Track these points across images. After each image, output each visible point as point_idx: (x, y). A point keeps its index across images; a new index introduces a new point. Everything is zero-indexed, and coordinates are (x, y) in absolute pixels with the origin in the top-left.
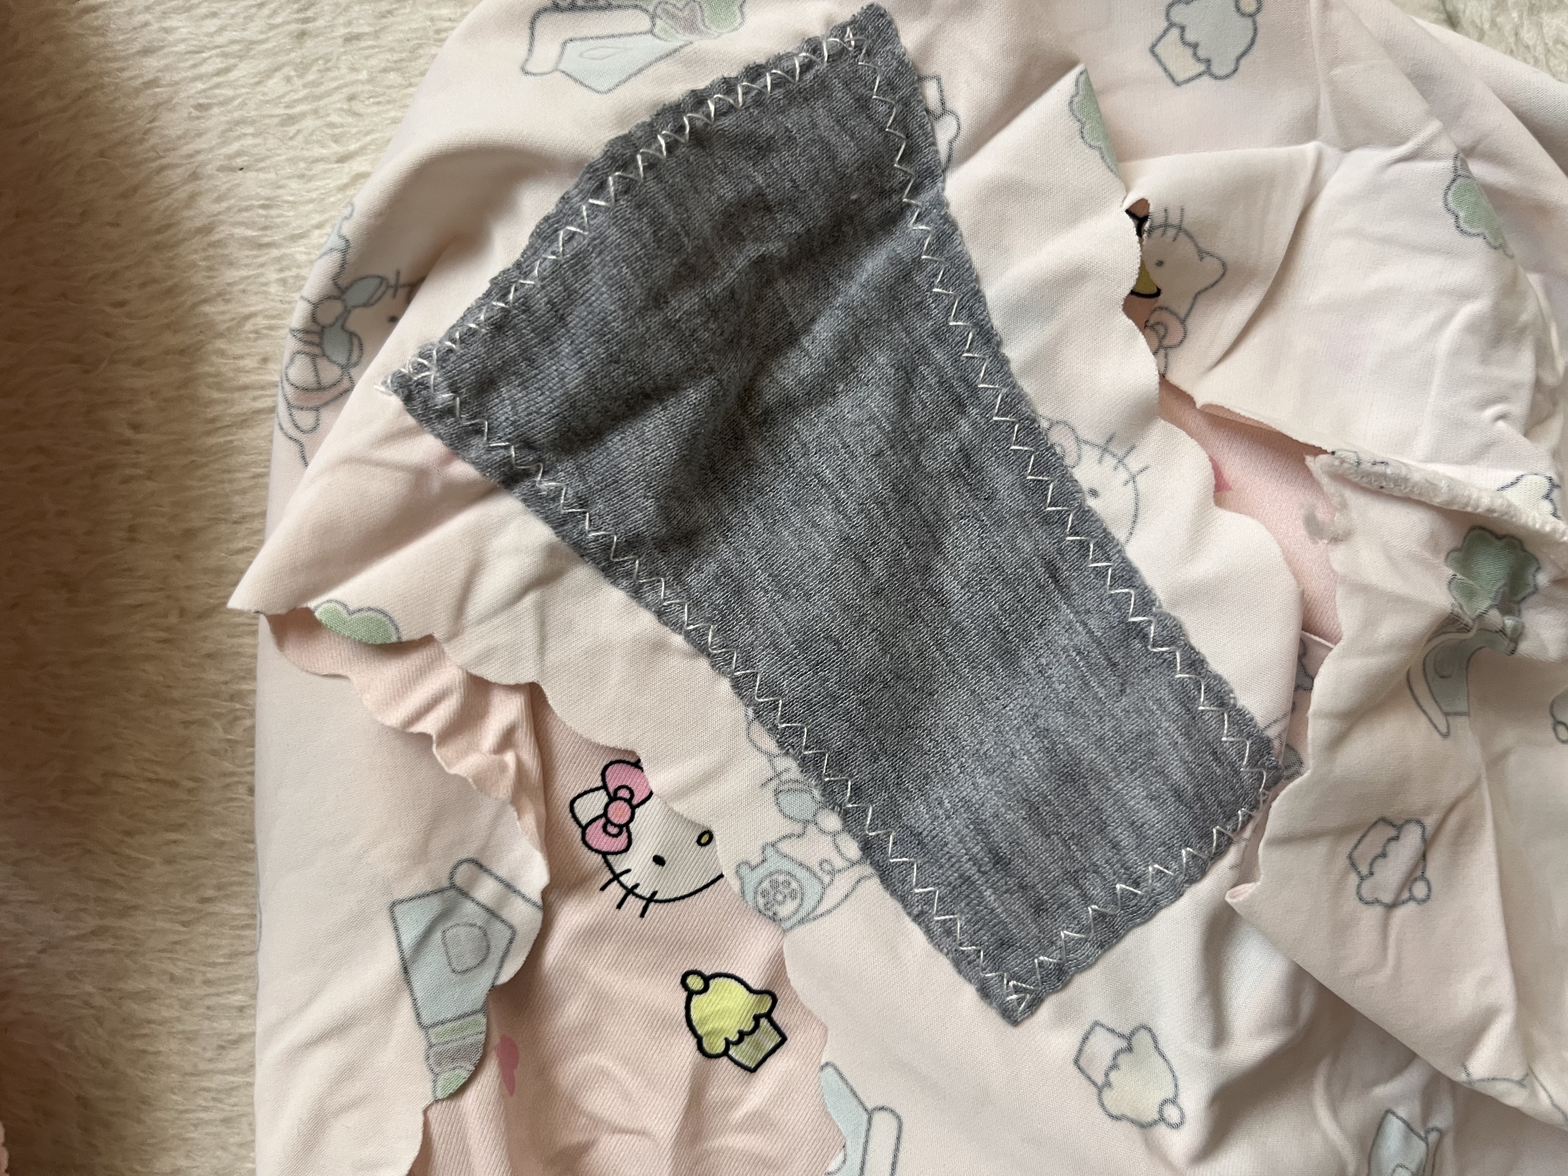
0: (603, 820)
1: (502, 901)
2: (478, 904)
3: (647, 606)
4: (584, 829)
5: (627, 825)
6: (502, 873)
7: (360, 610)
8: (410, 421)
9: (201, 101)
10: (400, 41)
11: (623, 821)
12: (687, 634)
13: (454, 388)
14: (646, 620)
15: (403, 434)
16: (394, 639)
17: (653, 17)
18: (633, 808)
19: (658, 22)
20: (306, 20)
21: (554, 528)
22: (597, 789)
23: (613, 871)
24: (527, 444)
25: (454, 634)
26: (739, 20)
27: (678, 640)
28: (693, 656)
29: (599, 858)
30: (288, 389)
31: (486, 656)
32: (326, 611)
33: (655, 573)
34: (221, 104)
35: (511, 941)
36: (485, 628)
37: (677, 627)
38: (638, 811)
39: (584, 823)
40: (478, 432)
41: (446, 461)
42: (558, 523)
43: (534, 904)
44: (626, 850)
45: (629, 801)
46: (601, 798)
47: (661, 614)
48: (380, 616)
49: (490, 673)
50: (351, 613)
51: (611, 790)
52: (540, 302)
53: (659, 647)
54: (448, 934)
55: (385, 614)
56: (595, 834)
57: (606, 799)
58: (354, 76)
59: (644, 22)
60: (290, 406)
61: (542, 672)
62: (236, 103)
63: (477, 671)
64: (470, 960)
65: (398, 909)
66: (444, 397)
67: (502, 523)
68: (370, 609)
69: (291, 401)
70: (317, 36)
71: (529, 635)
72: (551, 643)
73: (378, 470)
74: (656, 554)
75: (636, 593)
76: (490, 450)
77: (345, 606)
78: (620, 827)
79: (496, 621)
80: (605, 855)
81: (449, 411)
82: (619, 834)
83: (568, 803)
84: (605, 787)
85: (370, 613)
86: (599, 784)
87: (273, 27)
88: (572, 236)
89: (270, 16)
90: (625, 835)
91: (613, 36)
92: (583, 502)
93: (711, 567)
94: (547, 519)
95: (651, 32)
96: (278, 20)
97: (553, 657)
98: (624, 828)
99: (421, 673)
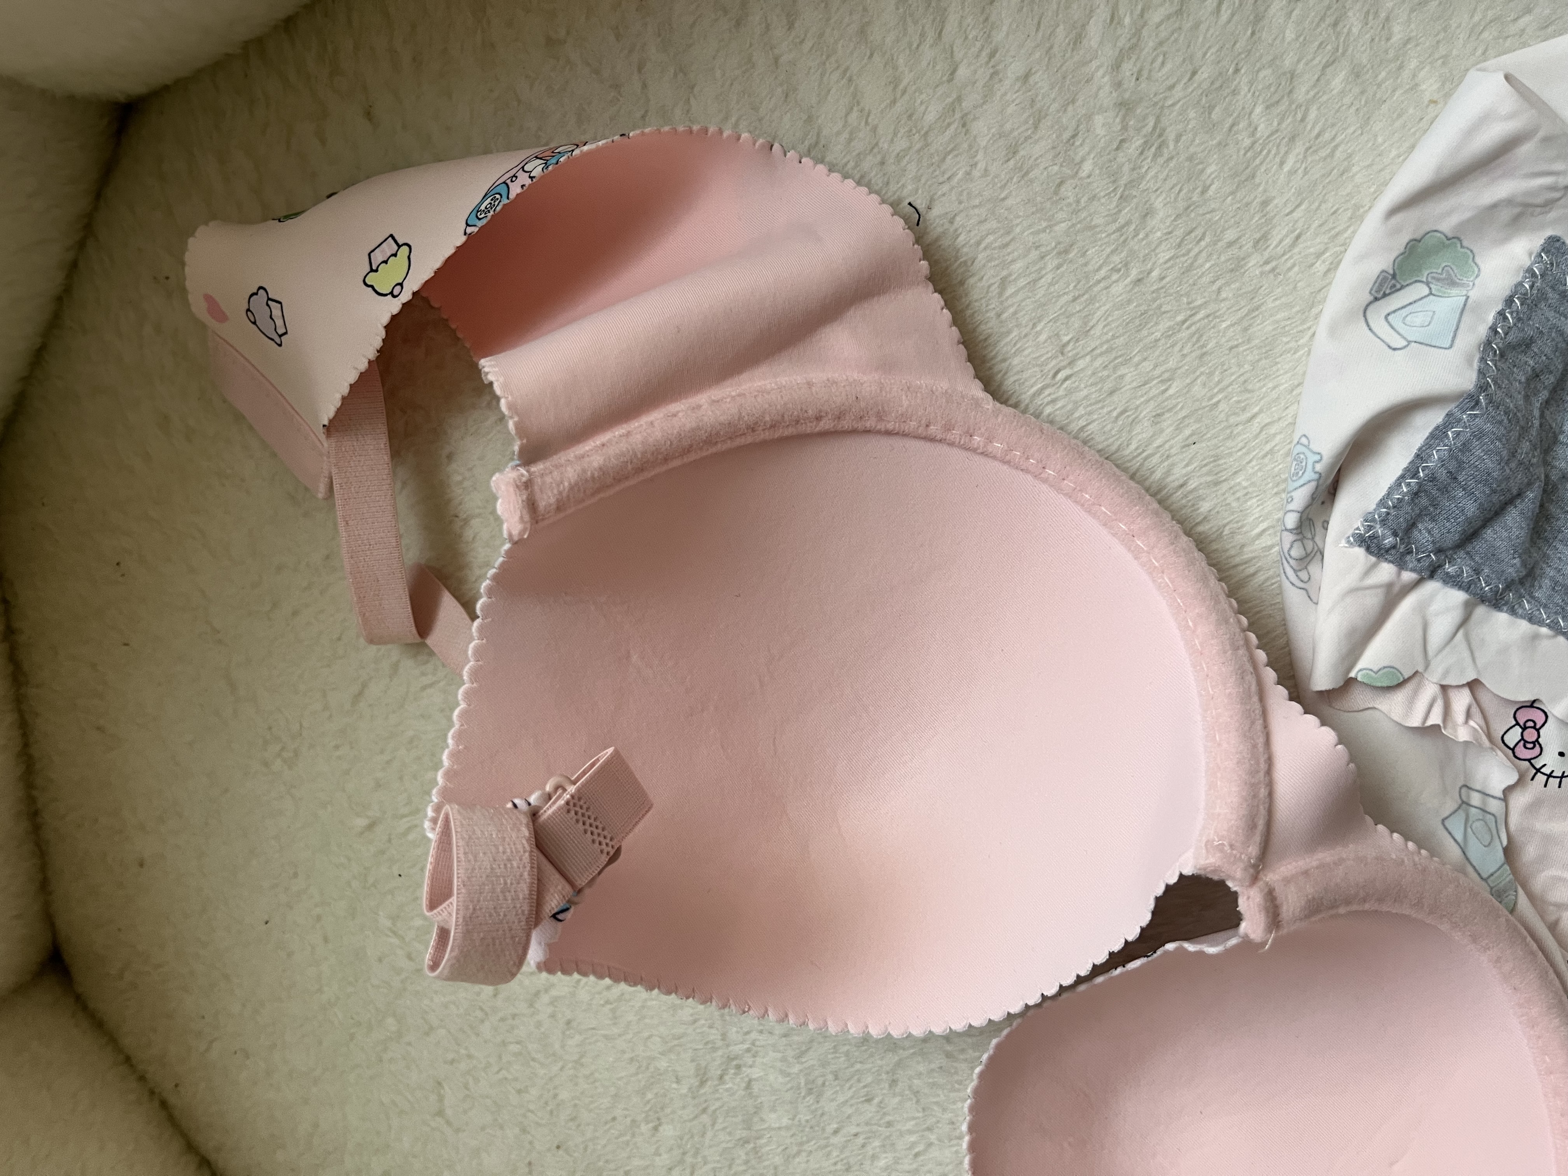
0: (1522, 742)
1: (1484, 802)
2: (1476, 807)
3: (1522, 617)
4: (1513, 750)
5: (1537, 740)
6: (1478, 788)
7: (1380, 670)
8: (1373, 559)
9: (1158, 412)
10: (1262, 341)
11: (1534, 739)
12: (1549, 626)
13: (1395, 534)
14: (1524, 625)
15: (1374, 566)
16: (1402, 679)
17: (1428, 284)
18: (1538, 730)
19: (1432, 286)
20: (1203, 346)
21: (1467, 591)
22: (1514, 726)
23: (1535, 768)
24: (1439, 551)
25: (1427, 666)
26: (1476, 269)
27: (1544, 630)
28: (1554, 637)
29: (1527, 763)
30: (1292, 562)
31: (1446, 673)
32: (1364, 676)
33: (1521, 596)
34: (1169, 410)
35: (1496, 822)
36: (1440, 657)
37: (1541, 623)
38: (1541, 731)
39: (1512, 747)
40: (1410, 552)
41: (1399, 575)
42: (1465, 587)
43: (1500, 799)
44: (1540, 754)
45: (1534, 727)
46: (1518, 730)
47: (1531, 619)
48: (1392, 670)
49: (1448, 681)
50: (1376, 673)
51: (1522, 724)
52: (1442, 474)
53: (1536, 637)
54: (1473, 828)
55: (1393, 668)
56: (1521, 752)
57: (1520, 730)
58: (1242, 370)
59: (1424, 290)
60: (1295, 571)
61: (1478, 672)
62: (1179, 406)
63: (1444, 683)
64: (1487, 838)
65: (1447, 823)
66: (1389, 541)
67: (1432, 596)
68: (1385, 667)
69: (1295, 567)
70: (1212, 353)
71: (1466, 654)
72: (1477, 654)
73: (1367, 592)
74: (1520, 586)
75: (1513, 612)
76: (1419, 560)
77: (1371, 670)
78: (1533, 743)
79: (1445, 652)
80: (1529, 760)
81: (1394, 547)
82: (1534, 746)
83: (1500, 738)
84: (1517, 724)
85: (1386, 670)
86: (1514, 723)
87: (1184, 356)
88: (1458, 434)
89: (1181, 350)
90: (1537, 746)
91: (1411, 304)
92: (1477, 571)
93: (1547, 582)
94: (1460, 588)
95: (1431, 294)
96: (1185, 352)
97: (1480, 662)
98: (1536, 742)
99: (1416, 693)
